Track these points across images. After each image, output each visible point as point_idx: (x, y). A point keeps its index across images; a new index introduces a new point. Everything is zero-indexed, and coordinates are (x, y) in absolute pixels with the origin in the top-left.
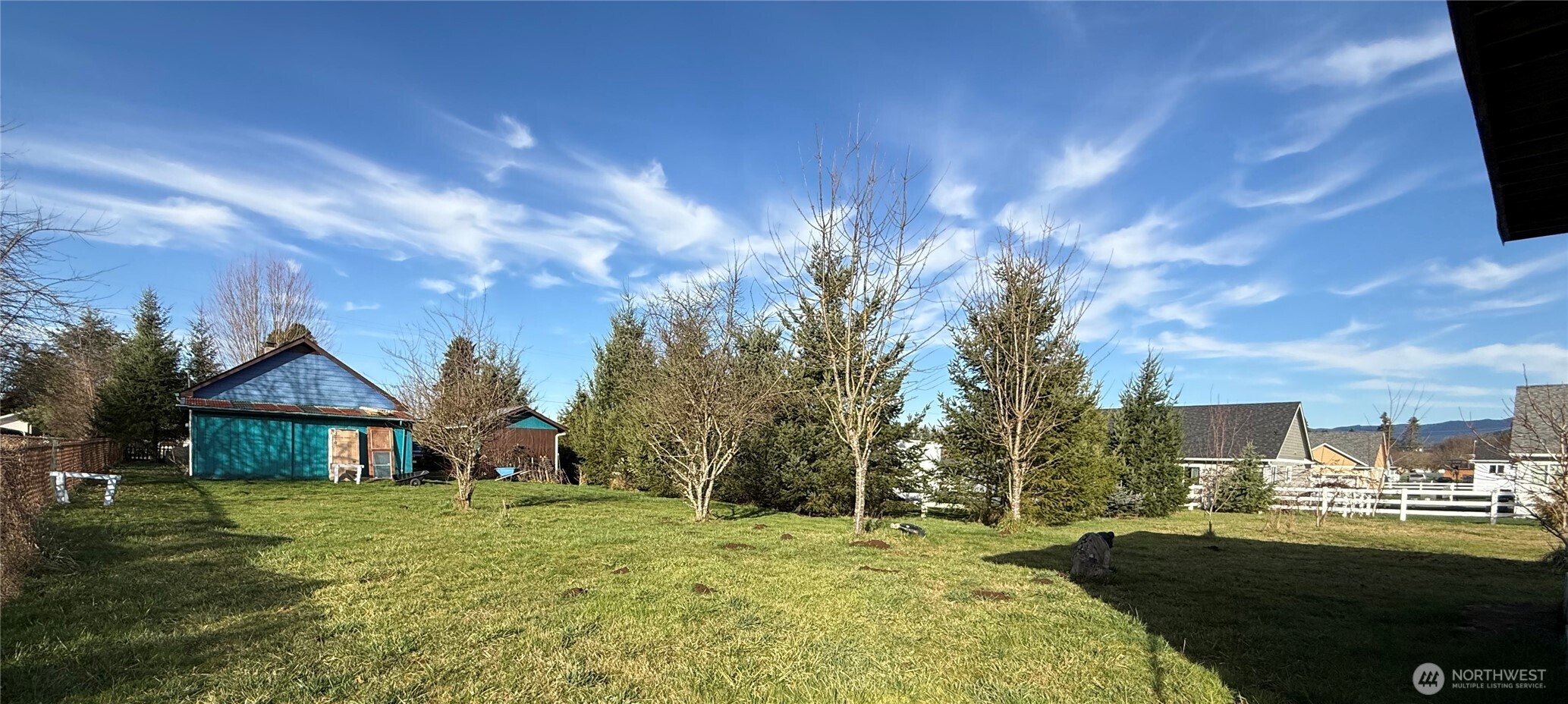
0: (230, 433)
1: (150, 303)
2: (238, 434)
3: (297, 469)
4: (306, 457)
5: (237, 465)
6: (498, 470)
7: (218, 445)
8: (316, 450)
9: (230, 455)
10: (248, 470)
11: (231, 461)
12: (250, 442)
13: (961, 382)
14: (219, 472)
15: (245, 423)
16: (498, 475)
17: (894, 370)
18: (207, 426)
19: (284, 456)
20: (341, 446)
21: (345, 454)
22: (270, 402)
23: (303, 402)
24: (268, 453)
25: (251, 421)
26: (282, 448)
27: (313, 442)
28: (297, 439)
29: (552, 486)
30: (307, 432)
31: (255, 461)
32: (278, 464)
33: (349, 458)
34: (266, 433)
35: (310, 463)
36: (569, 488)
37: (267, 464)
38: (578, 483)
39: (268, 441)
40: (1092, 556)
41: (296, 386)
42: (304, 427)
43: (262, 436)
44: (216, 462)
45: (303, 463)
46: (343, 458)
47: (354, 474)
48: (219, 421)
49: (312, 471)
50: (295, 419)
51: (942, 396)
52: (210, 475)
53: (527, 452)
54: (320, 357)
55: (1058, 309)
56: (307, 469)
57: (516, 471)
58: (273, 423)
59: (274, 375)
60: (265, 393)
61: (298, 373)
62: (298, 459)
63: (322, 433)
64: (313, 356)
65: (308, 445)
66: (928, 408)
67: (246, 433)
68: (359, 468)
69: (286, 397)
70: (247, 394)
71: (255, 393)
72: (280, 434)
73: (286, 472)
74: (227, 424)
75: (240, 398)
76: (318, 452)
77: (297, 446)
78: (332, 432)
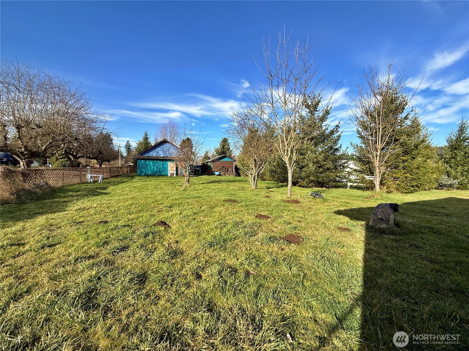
0: (145, 164)
1: (146, 135)
2: (147, 164)
3: (161, 173)
4: (163, 170)
5: (147, 172)
6: (215, 173)
7: (143, 167)
8: (166, 168)
9: (145, 170)
10: (150, 173)
11: (146, 171)
12: (150, 166)
13: (361, 137)
14: (143, 174)
15: (149, 162)
16: (215, 174)
17: (336, 135)
18: (140, 163)
19: (158, 170)
20: (171, 167)
21: (172, 169)
22: (158, 156)
23: (165, 156)
24: (154, 169)
25: (150, 161)
26: (157, 168)
27: (165, 166)
28: (161, 165)
29: (232, 177)
30: (163, 163)
31: (151, 171)
32: (156, 172)
33: (173, 170)
34: (154, 164)
35: (164, 171)
36: (238, 178)
37: (154, 172)
38: (241, 176)
39: (154, 166)
40: (380, 217)
41: (163, 151)
42: (163, 162)
43: (153, 165)
44: (142, 172)
45: (162, 172)
46: (171, 170)
47: (174, 174)
48: (143, 161)
49: (164, 174)
50: (160, 160)
51: (352, 143)
52: (141, 175)
53: (226, 167)
54: (169, 144)
55: (406, 104)
56: (163, 173)
57: (219, 173)
58: (155, 161)
59: (158, 149)
60: (156, 154)
61: (164, 148)
62: (161, 170)
63: (167, 164)
64: (167, 144)
65: (164, 167)
66: (348, 148)
67: (149, 164)
68: (175, 172)
69: (162, 155)
70: (152, 154)
71: (154, 154)
72: (157, 164)
73: (158, 174)
74: (145, 162)
75: (151, 155)
76: (165, 169)
77: (161, 167)
78: (169, 163)
